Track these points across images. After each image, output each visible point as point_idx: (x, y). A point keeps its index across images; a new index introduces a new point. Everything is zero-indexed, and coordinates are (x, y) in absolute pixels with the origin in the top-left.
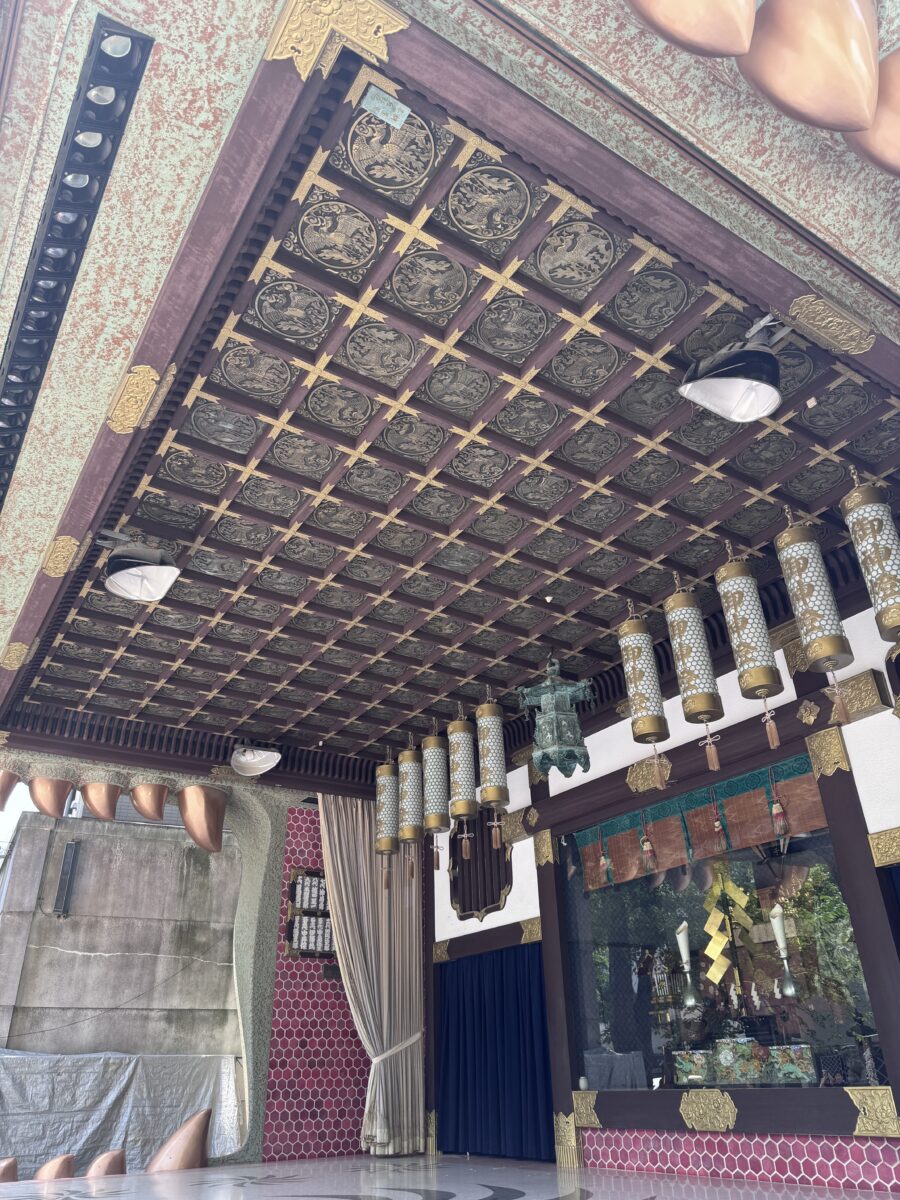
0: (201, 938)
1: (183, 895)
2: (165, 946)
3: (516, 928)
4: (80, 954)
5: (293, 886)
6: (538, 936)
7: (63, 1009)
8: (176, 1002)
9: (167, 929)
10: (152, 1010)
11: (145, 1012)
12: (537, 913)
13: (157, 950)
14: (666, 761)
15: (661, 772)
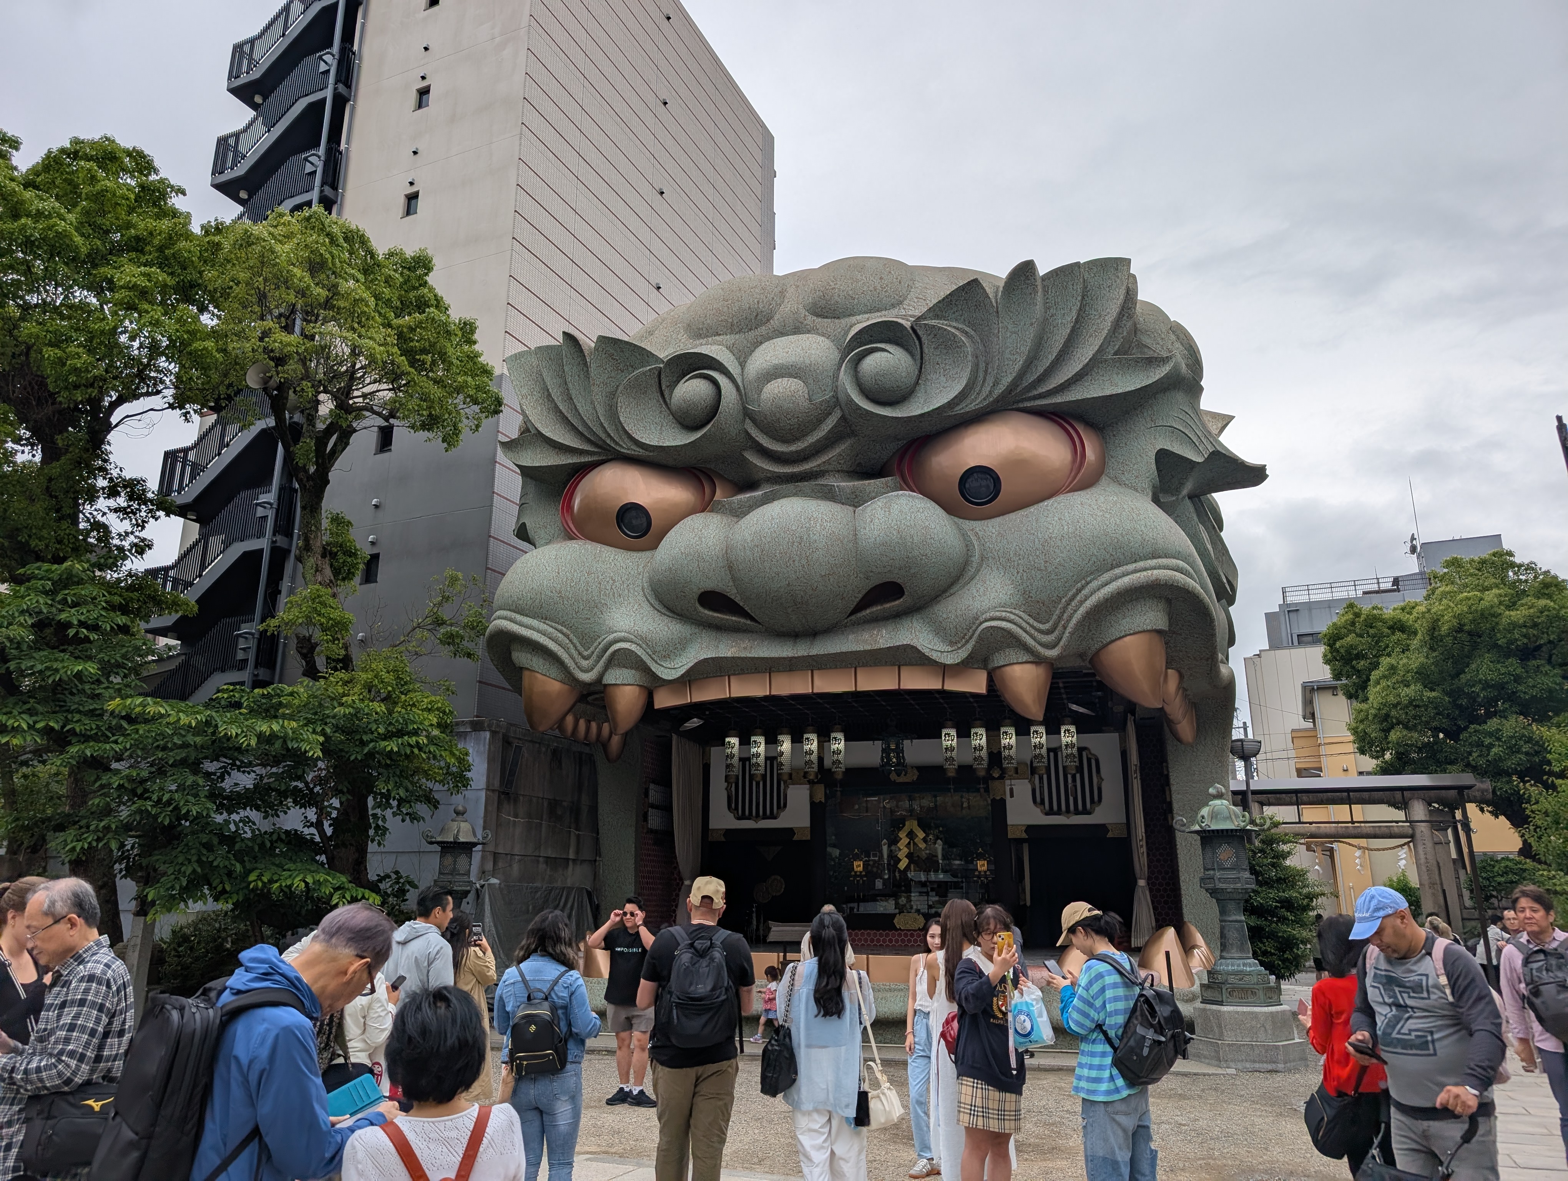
2: (545, 817)
3: (790, 831)
5: (647, 790)
6: (807, 836)
7: (506, 854)
8: (550, 853)
9: (545, 804)
11: (537, 859)
12: (807, 825)
13: (541, 818)
14: (915, 771)
15: (912, 776)
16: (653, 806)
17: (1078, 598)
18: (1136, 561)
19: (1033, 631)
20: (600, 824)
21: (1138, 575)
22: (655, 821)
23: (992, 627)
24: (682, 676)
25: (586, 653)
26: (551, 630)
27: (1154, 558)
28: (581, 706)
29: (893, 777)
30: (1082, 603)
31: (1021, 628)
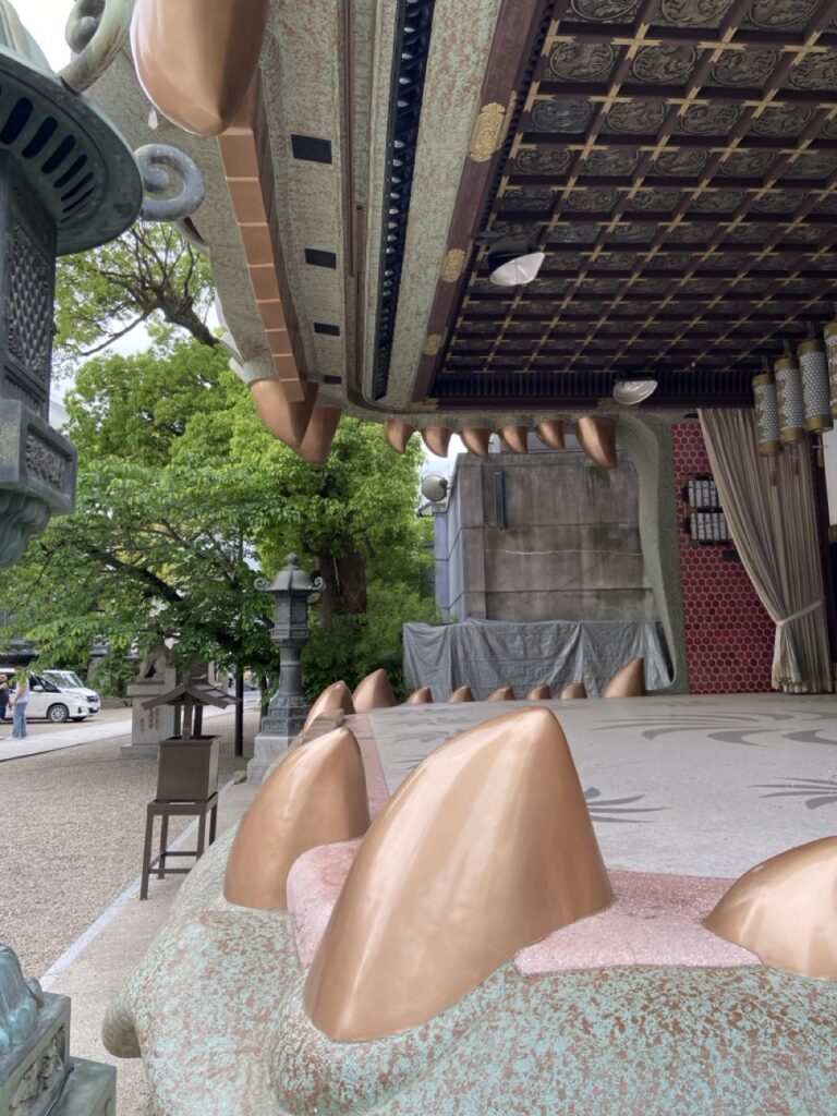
0: (613, 536)
1: (592, 504)
2: (585, 544)
4: (523, 553)
5: (685, 490)
7: (519, 592)
8: (601, 584)
9: (584, 531)
10: (584, 590)
11: (578, 593)
13: (579, 547)
22: (706, 529)
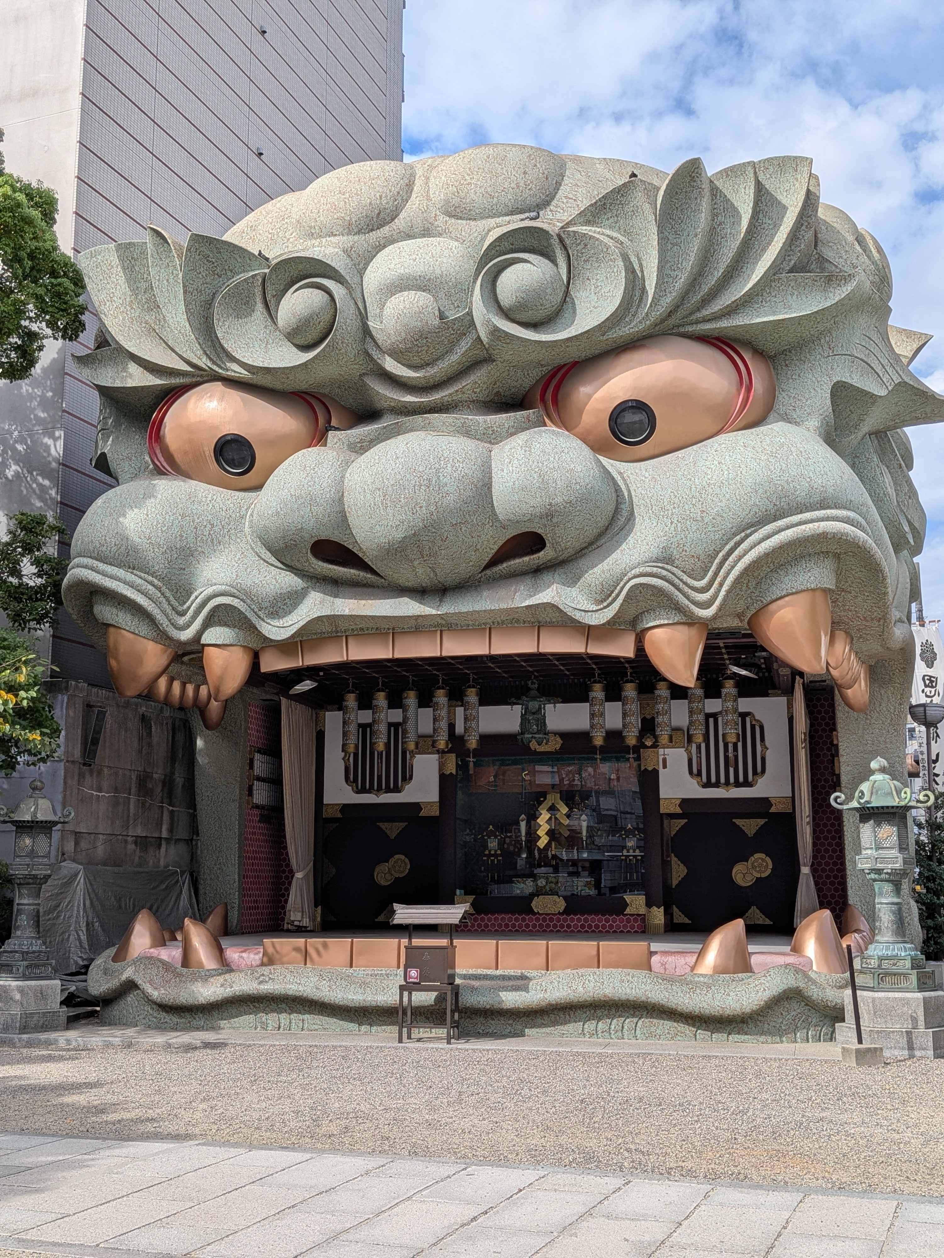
0: (149, 785)
1: (140, 751)
2: (133, 790)
3: (417, 806)
4: (95, 793)
5: (252, 760)
6: (435, 812)
7: (89, 834)
8: (140, 831)
9: (134, 777)
10: (128, 836)
11: (126, 838)
12: (436, 799)
13: (129, 793)
14: (559, 739)
15: (555, 744)
16: (258, 779)
17: (736, 553)
18: (801, 512)
19: (686, 589)
20: (198, 798)
21: (803, 527)
22: (261, 794)
23: (641, 584)
24: (293, 636)
25: (180, 609)
26: (139, 581)
27: (822, 508)
28: (175, 668)
29: (534, 745)
30: (740, 558)
31: (674, 585)
